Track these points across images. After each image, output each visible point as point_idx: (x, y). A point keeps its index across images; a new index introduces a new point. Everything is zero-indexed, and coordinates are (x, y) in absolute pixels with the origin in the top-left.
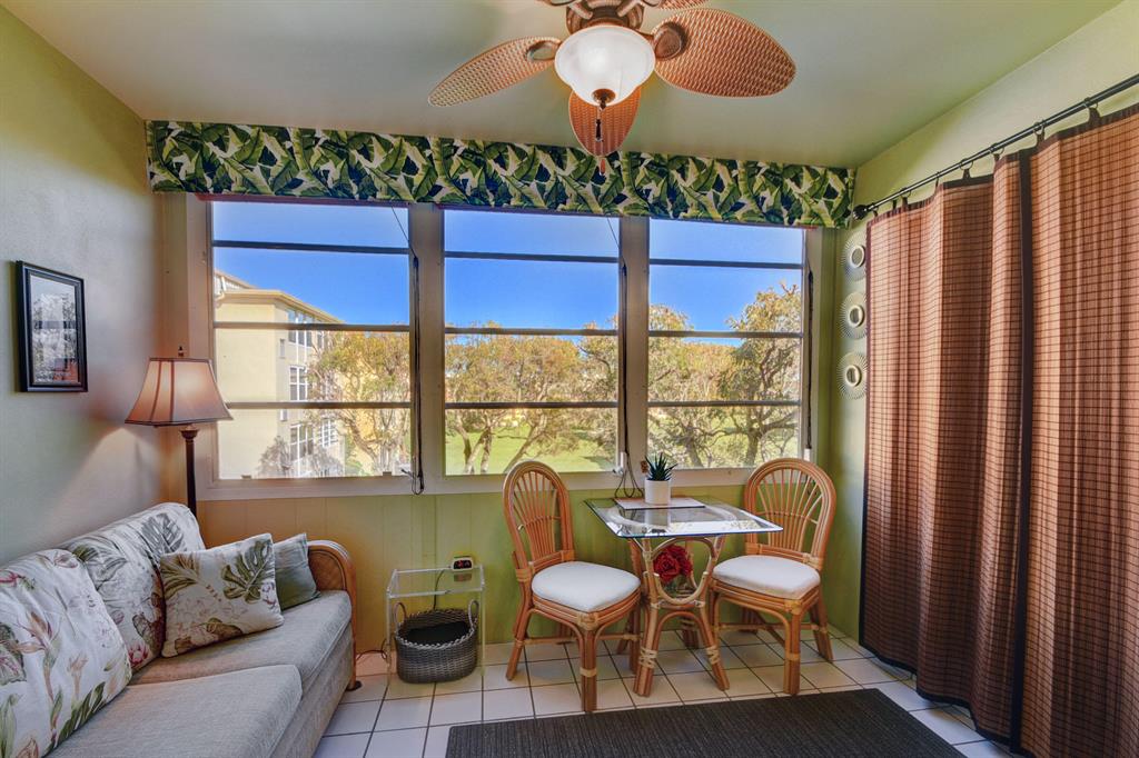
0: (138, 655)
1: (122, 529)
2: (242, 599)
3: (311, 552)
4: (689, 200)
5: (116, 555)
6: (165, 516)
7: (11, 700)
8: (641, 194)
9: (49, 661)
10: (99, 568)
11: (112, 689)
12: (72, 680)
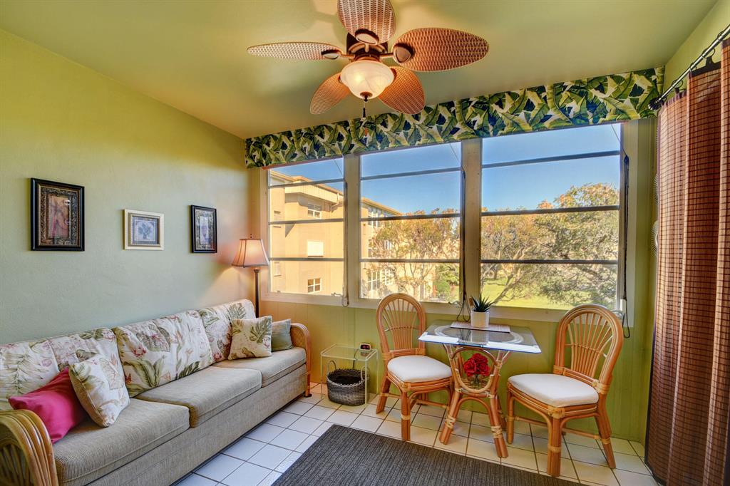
0: (217, 356)
1: (222, 307)
2: (255, 342)
3: (292, 328)
4: (506, 121)
5: (215, 316)
6: (240, 304)
7: (163, 357)
8: (469, 124)
9: (179, 348)
10: (208, 320)
11: (203, 365)
12: (186, 357)
